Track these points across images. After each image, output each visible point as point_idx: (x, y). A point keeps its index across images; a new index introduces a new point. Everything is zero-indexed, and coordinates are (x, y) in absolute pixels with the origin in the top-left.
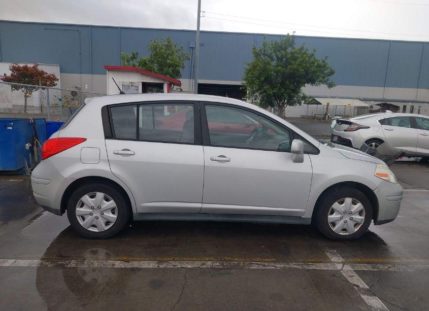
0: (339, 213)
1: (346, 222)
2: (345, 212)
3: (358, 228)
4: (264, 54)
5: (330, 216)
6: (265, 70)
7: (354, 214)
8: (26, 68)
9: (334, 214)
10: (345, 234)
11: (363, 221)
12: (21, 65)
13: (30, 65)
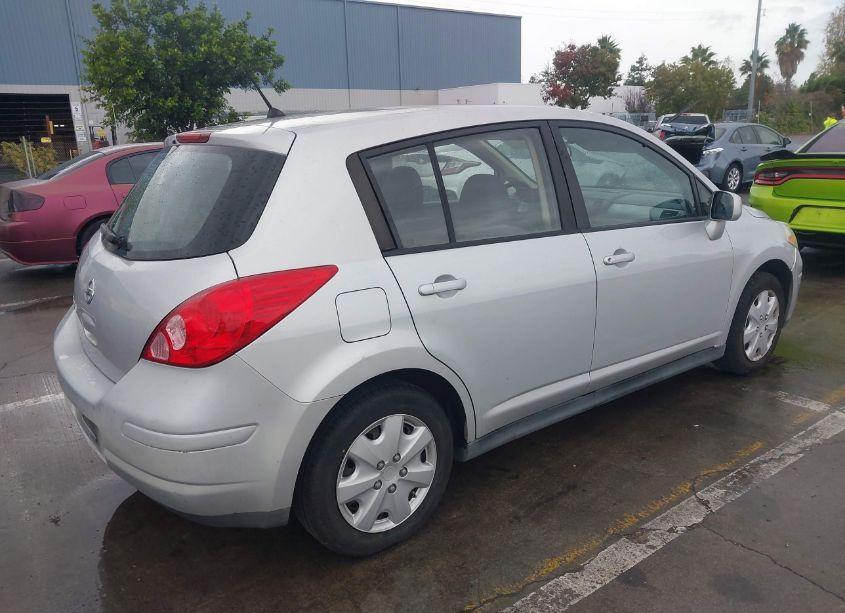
4: (124, 19)
6: (137, 56)
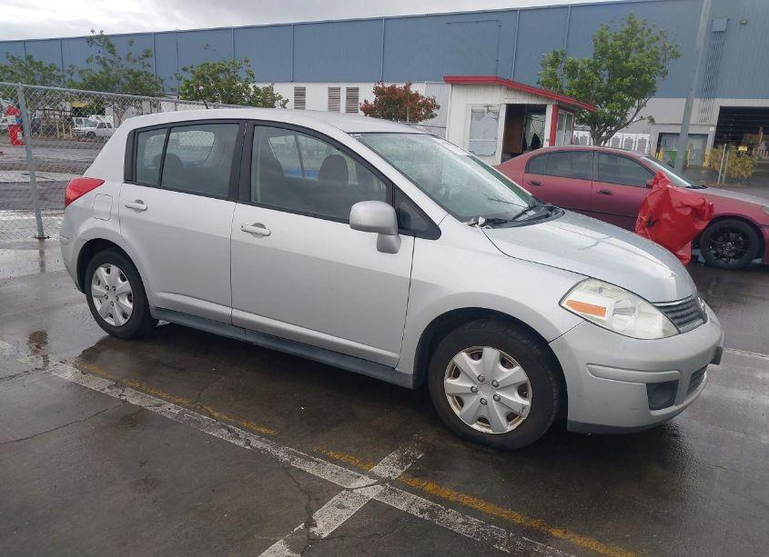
0: (469, 378)
1: (484, 403)
2: (481, 380)
3: (515, 426)
5: (449, 381)
7: (504, 388)
8: (393, 89)
9: (459, 379)
10: (484, 430)
11: (527, 411)
12: (388, 85)
13: (400, 86)
